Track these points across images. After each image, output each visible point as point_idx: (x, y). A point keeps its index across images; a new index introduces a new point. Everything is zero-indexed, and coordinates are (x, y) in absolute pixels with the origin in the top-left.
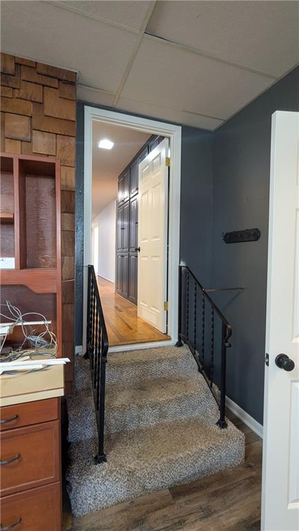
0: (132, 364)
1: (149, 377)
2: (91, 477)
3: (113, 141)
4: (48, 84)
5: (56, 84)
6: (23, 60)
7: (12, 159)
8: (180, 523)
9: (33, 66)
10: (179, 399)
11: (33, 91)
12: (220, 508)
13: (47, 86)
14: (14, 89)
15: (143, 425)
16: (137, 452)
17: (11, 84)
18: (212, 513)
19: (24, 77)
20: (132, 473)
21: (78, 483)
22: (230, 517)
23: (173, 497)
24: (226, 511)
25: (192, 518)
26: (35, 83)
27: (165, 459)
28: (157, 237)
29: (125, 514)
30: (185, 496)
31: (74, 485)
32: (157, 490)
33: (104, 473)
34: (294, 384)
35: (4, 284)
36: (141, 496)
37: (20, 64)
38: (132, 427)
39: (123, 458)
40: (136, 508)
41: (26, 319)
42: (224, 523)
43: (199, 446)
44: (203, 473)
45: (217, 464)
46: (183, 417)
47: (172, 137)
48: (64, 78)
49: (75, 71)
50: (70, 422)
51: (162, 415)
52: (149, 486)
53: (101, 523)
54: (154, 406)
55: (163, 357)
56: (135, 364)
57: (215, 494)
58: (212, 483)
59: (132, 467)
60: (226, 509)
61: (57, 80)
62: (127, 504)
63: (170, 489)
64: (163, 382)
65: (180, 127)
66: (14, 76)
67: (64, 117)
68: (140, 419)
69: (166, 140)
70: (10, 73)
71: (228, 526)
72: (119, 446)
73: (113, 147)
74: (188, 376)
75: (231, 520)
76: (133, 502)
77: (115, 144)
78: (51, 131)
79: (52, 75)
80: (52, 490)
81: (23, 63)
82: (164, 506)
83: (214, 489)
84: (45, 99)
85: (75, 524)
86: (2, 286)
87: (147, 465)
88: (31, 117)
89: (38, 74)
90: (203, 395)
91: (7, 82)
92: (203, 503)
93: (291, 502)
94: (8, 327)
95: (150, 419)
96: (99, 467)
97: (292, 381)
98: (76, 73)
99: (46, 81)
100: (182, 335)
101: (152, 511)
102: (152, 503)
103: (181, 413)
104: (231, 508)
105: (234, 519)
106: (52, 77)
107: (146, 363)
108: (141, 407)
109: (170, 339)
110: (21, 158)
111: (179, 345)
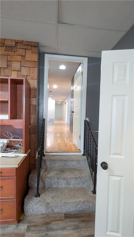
0: (60, 160)
1: (67, 167)
2: (31, 202)
3: (65, 66)
4: (27, 48)
5: (30, 47)
6: (18, 40)
7: (8, 79)
8: (63, 228)
9: (22, 42)
10: (76, 178)
11: (21, 52)
12: (83, 227)
13: (27, 49)
14: (15, 52)
15: (59, 186)
16: (53, 196)
17: (14, 50)
18: (79, 228)
19: (18, 47)
20: (48, 204)
21: (26, 202)
22: (86, 232)
23: (65, 218)
24: (85, 229)
25: (69, 228)
26: (23, 49)
27: (63, 201)
28: (78, 107)
29: (43, 219)
30: (70, 218)
31: (25, 203)
32: (59, 213)
33: (37, 201)
34: (110, 176)
35: (2, 124)
36: (52, 214)
37: (17, 43)
38: (55, 186)
39: (46, 197)
40: (48, 218)
41: (14, 138)
42: (82, 234)
43: (80, 199)
44: (80, 211)
45: (88, 209)
46: (78, 186)
47: (84, 62)
48: (33, 45)
49: (37, 42)
50: (29, 180)
51: (68, 184)
52: (55, 211)
53: (33, 220)
54: (64, 179)
55: (74, 159)
56: (61, 161)
57: (83, 221)
58: (84, 216)
59: (49, 201)
60: (85, 228)
61: (30, 46)
62: (46, 216)
63: (64, 214)
64: (72, 170)
65: (87, 58)
66: (15, 47)
67: (33, 60)
68: (58, 184)
69: (82, 64)
70: (13, 46)
71: (84, 235)
72: (47, 193)
73: (66, 68)
74: (85, 169)
75: (86, 233)
76: (48, 215)
77: (66, 67)
78: (28, 66)
79: (28, 44)
80: (14, 202)
81: (18, 42)
82: (59, 220)
83: (84, 219)
84: (26, 55)
85: (24, 218)
86: (1, 125)
87: (55, 202)
88: (21, 62)
89: (24, 45)
90: (88, 178)
91: (12, 50)
92: (76, 223)
93: (109, 231)
94: (7, 141)
95: (62, 184)
96: (36, 198)
97: (109, 175)
98: (38, 42)
99: (26, 47)
100: (85, 151)
101: (54, 221)
102: (55, 218)
103: (77, 184)
104: (88, 229)
105: (87, 233)
106: (29, 45)
107: (66, 161)
108: (58, 178)
109: (81, 152)
110: (11, 78)
111: (84, 155)
